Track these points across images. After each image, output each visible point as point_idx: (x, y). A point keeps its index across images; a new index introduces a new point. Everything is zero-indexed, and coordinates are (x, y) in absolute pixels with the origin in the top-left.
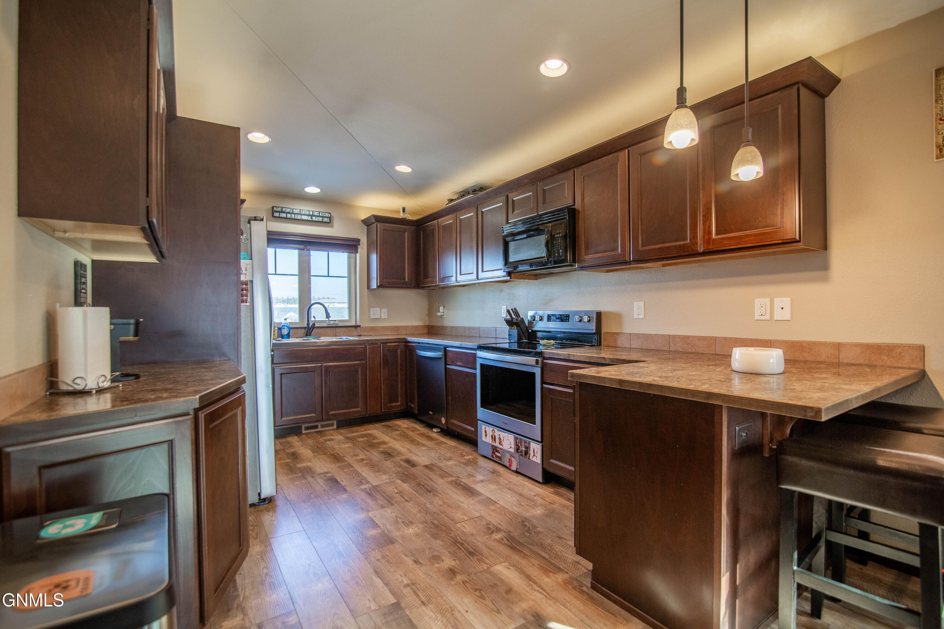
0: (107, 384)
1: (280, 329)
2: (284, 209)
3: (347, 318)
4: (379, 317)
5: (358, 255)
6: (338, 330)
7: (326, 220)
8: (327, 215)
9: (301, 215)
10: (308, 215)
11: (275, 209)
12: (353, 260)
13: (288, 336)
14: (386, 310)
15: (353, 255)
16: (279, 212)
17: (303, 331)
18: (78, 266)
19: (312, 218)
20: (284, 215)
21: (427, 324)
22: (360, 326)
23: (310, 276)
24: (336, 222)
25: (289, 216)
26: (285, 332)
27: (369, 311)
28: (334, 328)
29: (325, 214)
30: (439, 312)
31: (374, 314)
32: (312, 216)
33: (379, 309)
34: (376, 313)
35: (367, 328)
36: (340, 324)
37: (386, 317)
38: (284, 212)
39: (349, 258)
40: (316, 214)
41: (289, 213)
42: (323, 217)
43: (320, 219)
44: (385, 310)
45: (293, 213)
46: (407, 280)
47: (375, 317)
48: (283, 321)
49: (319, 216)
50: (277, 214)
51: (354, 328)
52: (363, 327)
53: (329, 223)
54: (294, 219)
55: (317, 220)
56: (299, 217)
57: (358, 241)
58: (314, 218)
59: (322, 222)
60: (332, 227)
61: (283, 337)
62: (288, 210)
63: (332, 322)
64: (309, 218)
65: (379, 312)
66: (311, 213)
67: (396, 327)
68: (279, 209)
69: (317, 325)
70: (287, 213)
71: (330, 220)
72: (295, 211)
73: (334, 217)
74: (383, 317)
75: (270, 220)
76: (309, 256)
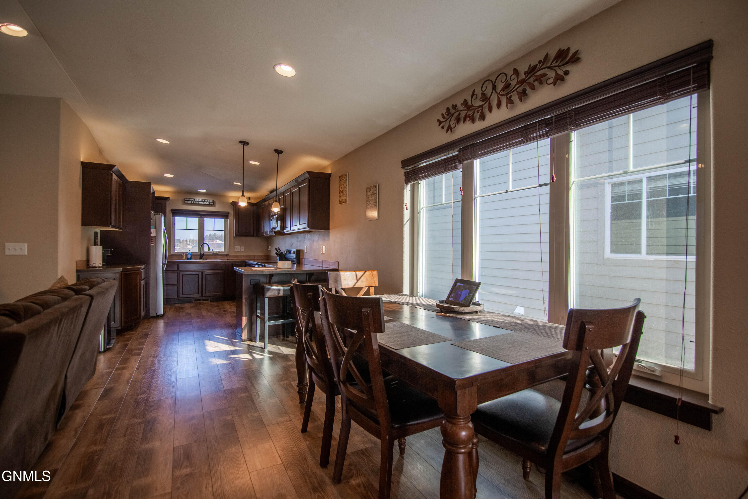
0: (101, 266)
1: (186, 255)
2: (190, 199)
3: (223, 251)
4: (239, 250)
5: (229, 220)
6: (217, 256)
7: (211, 203)
8: (212, 201)
9: (199, 201)
10: (202, 202)
11: (186, 199)
12: (226, 222)
13: (191, 259)
14: (243, 247)
15: (227, 220)
16: (188, 201)
17: (199, 256)
18: (96, 233)
19: (204, 203)
20: (190, 202)
21: (266, 255)
23: (204, 230)
24: (217, 205)
25: (193, 202)
26: (189, 256)
27: (234, 247)
28: (216, 255)
30: (269, 248)
32: (204, 202)
33: (239, 246)
34: (237, 248)
35: (232, 256)
36: (219, 254)
37: (243, 250)
38: (190, 201)
40: (206, 201)
41: (193, 201)
42: (210, 202)
43: (208, 203)
45: (194, 201)
47: (237, 251)
48: (188, 252)
49: (208, 202)
50: (187, 202)
52: (230, 255)
53: (213, 205)
54: (195, 204)
55: (206, 204)
56: (198, 203)
57: (228, 213)
58: (205, 203)
59: (209, 204)
60: (215, 206)
61: (188, 259)
62: (192, 200)
63: (214, 252)
64: (203, 203)
65: (239, 248)
66: (204, 201)
67: (248, 256)
68: (188, 199)
69: (205, 254)
70: (192, 201)
71: (213, 203)
72: (196, 200)
73: (215, 202)
74: (241, 250)
75: (183, 204)
76: (204, 221)
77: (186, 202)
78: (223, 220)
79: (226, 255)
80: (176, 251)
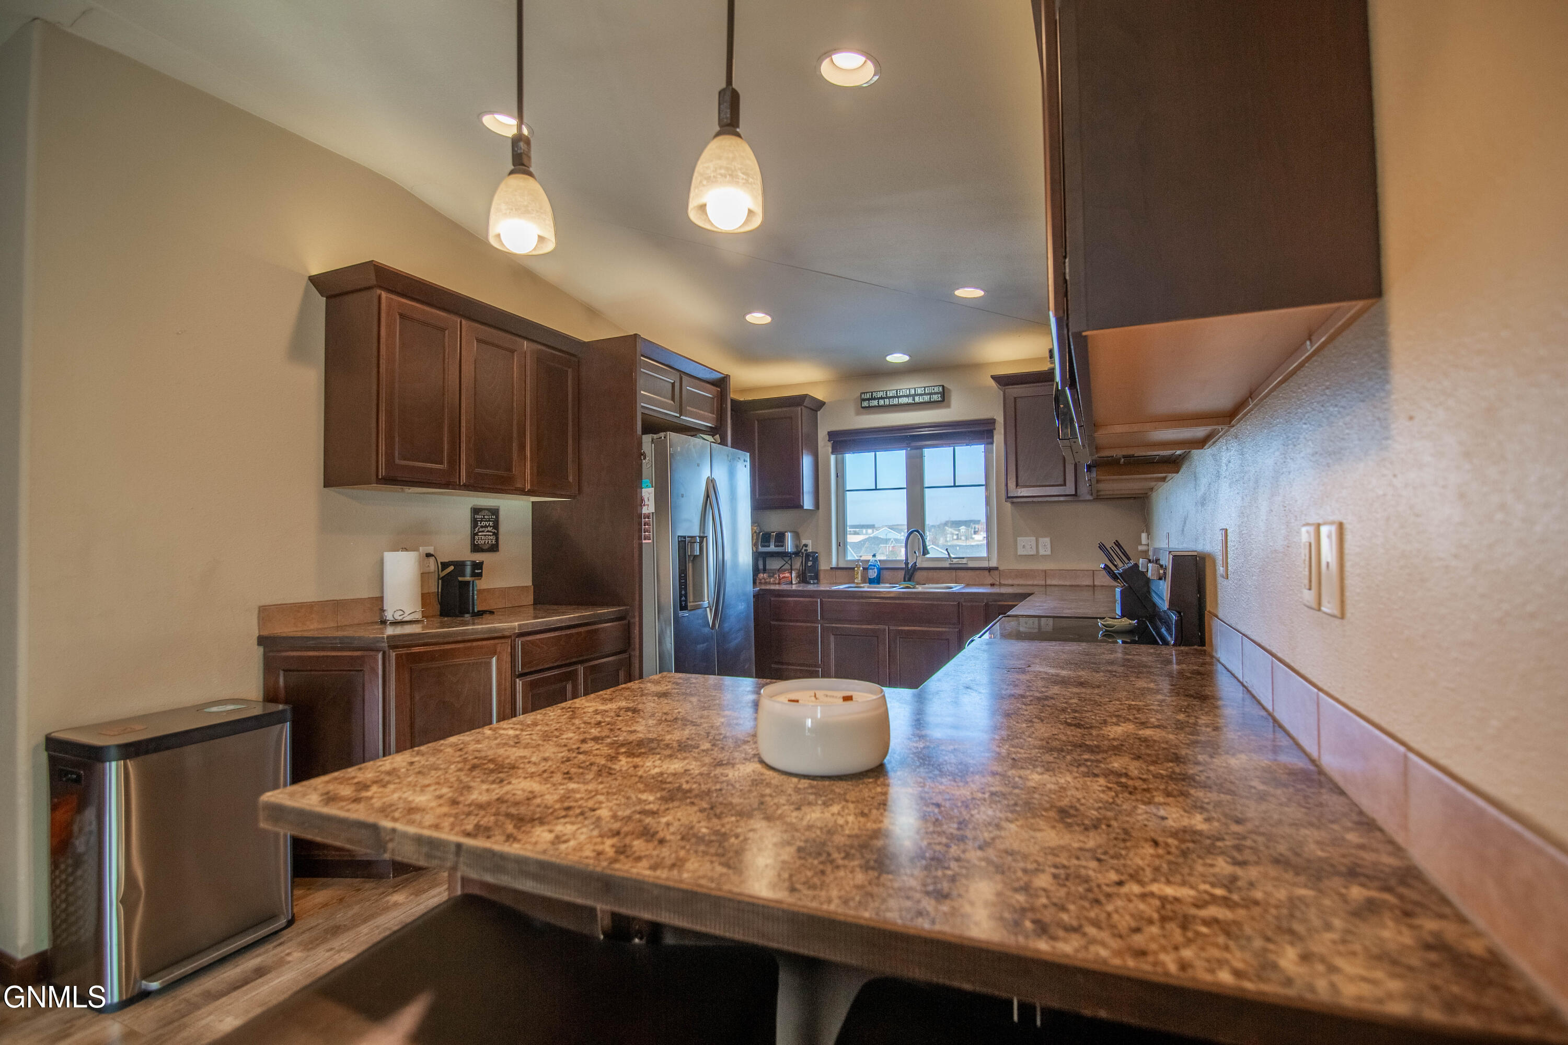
1: (865, 569)
2: (874, 394)
3: (983, 554)
4: (1033, 552)
5: (994, 446)
7: (936, 398)
8: (936, 390)
9: (898, 397)
10: (909, 396)
11: (863, 396)
12: (990, 456)
13: (877, 580)
14: (1047, 540)
15: (990, 446)
16: (869, 400)
17: (901, 574)
18: (482, 512)
19: (914, 400)
20: (875, 403)
22: (996, 569)
23: (923, 488)
24: (956, 400)
25: (882, 402)
26: (873, 574)
27: (1016, 541)
28: (956, 569)
29: (934, 389)
30: (1141, 544)
31: (1024, 547)
32: (914, 396)
33: (1034, 538)
34: (1026, 545)
35: (1011, 571)
36: (971, 564)
37: (1049, 553)
38: (875, 399)
39: (984, 451)
40: (919, 391)
41: (882, 398)
42: (930, 394)
43: (927, 398)
44: (1046, 541)
45: (887, 398)
46: (1068, 484)
47: (1027, 554)
48: (870, 558)
49: (925, 394)
50: (865, 404)
51: (986, 573)
52: (1003, 571)
53: (943, 399)
54: (890, 406)
55: (921, 400)
56: (895, 401)
57: (992, 422)
58: (917, 399)
59: (930, 402)
60: (949, 406)
61: (871, 581)
62: (880, 394)
63: (955, 561)
64: (910, 400)
65: (1034, 543)
66: (913, 392)
68: (868, 396)
69: (926, 565)
70: (878, 399)
71: (943, 396)
72: (890, 394)
73: (949, 390)
74: (1042, 552)
75: (858, 414)
76: (921, 457)
77: (867, 404)
78: (981, 447)
79: (990, 570)
80: (849, 558)
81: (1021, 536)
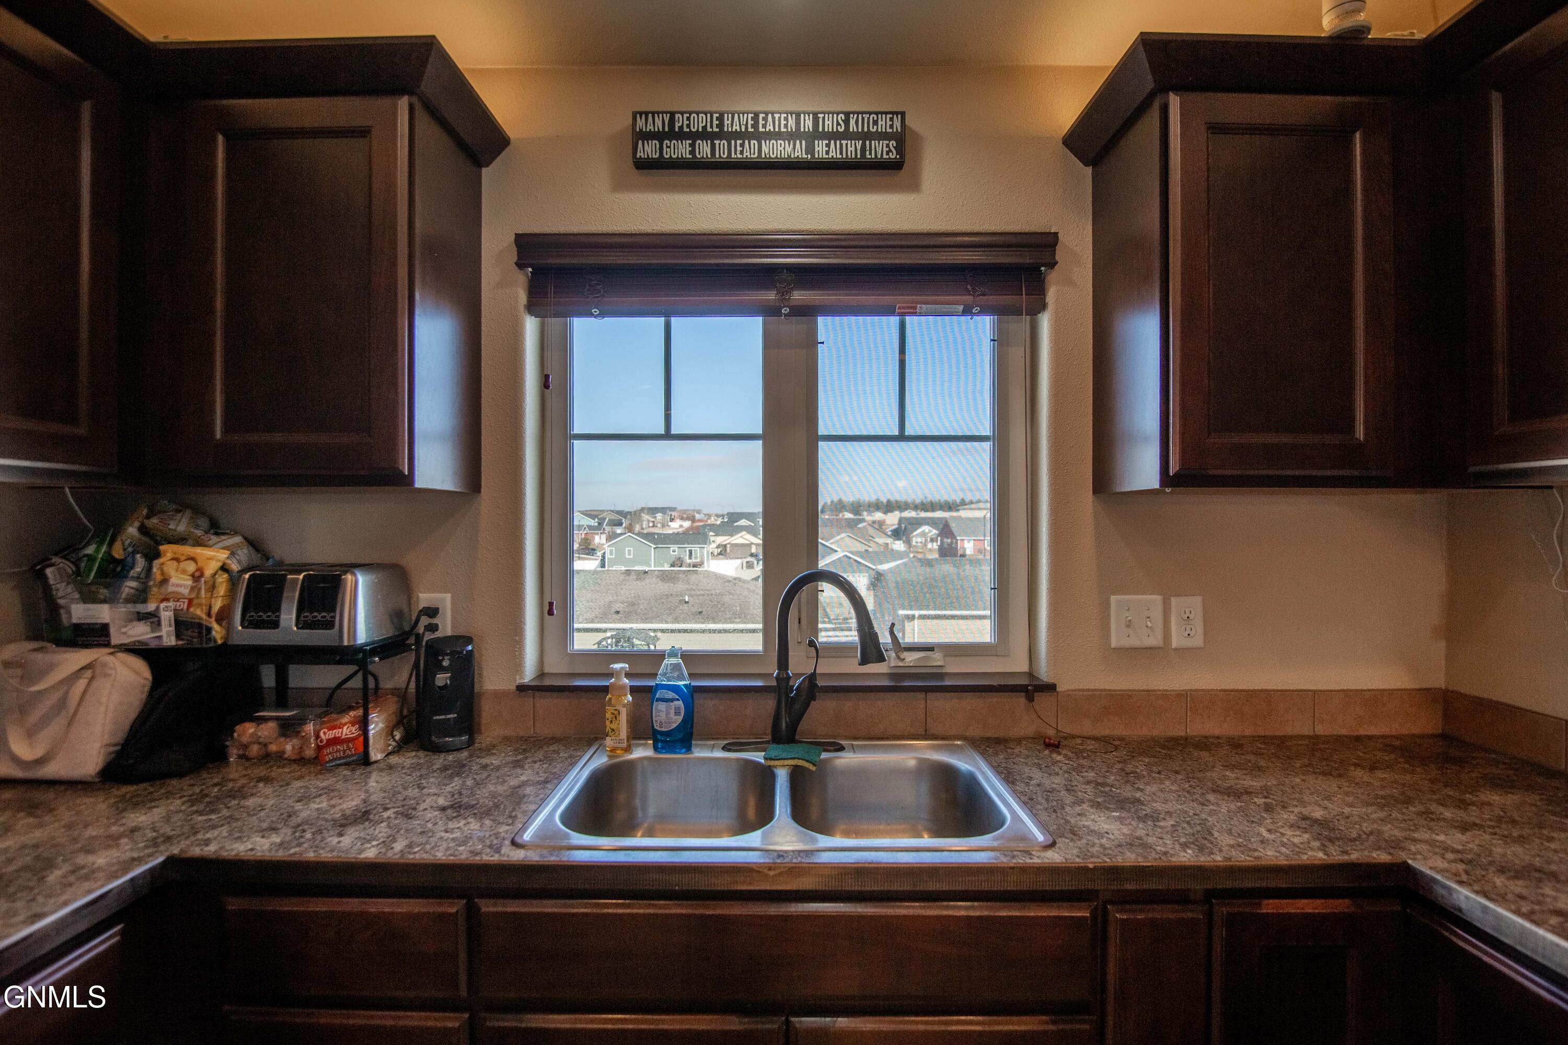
2: (680, 121)
5: (1045, 322)
7: (881, 150)
8: (883, 124)
9: (760, 137)
10: (792, 136)
11: (640, 123)
12: (1017, 354)
14: (1196, 603)
16: (660, 136)
19: (810, 149)
20: (681, 150)
21: (1438, 681)
22: (1050, 688)
23: (813, 439)
24: (932, 162)
25: (704, 150)
28: (927, 688)
29: (875, 123)
31: (1129, 624)
32: (810, 138)
33: (1158, 598)
34: (1138, 617)
37: (1198, 641)
38: (681, 135)
39: (1001, 342)
40: (829, 124)
41: (704, 135)
42: (865, 136)
43: (851, 149)
44: (1194, 604)
45: (721, 135)
46: (1360, 432)
47: (1136, 643)
49: (846, 135)
50: (649, 150)
51: (1020, 700)
52: (1067, 694)
53: (896, 165)
54: (729, 164)
55: (834, 154)
56: (750, 150)
57: (1045, 245)
58: (821, 150)
59: (864, 164)
62: (699, 123)
63: (911, 658)
64: (798, 151)
65: (1157, 613)
66: (807, 124)
67: (1251, 695)
68: (659, 124)
70: (694, 136)
71: (900, 149)
72: (732, 124)
73: (917, 137)
74: (1178, 638)
75: (620, 185)
76: (811, 343)
79: (1031, 691)
80: (576, 647)
81: (1123, 590)
